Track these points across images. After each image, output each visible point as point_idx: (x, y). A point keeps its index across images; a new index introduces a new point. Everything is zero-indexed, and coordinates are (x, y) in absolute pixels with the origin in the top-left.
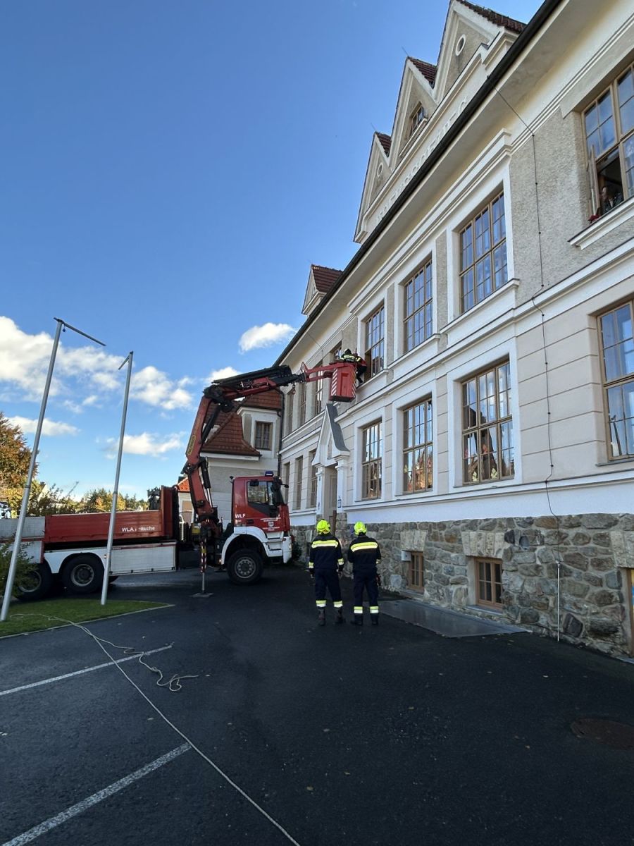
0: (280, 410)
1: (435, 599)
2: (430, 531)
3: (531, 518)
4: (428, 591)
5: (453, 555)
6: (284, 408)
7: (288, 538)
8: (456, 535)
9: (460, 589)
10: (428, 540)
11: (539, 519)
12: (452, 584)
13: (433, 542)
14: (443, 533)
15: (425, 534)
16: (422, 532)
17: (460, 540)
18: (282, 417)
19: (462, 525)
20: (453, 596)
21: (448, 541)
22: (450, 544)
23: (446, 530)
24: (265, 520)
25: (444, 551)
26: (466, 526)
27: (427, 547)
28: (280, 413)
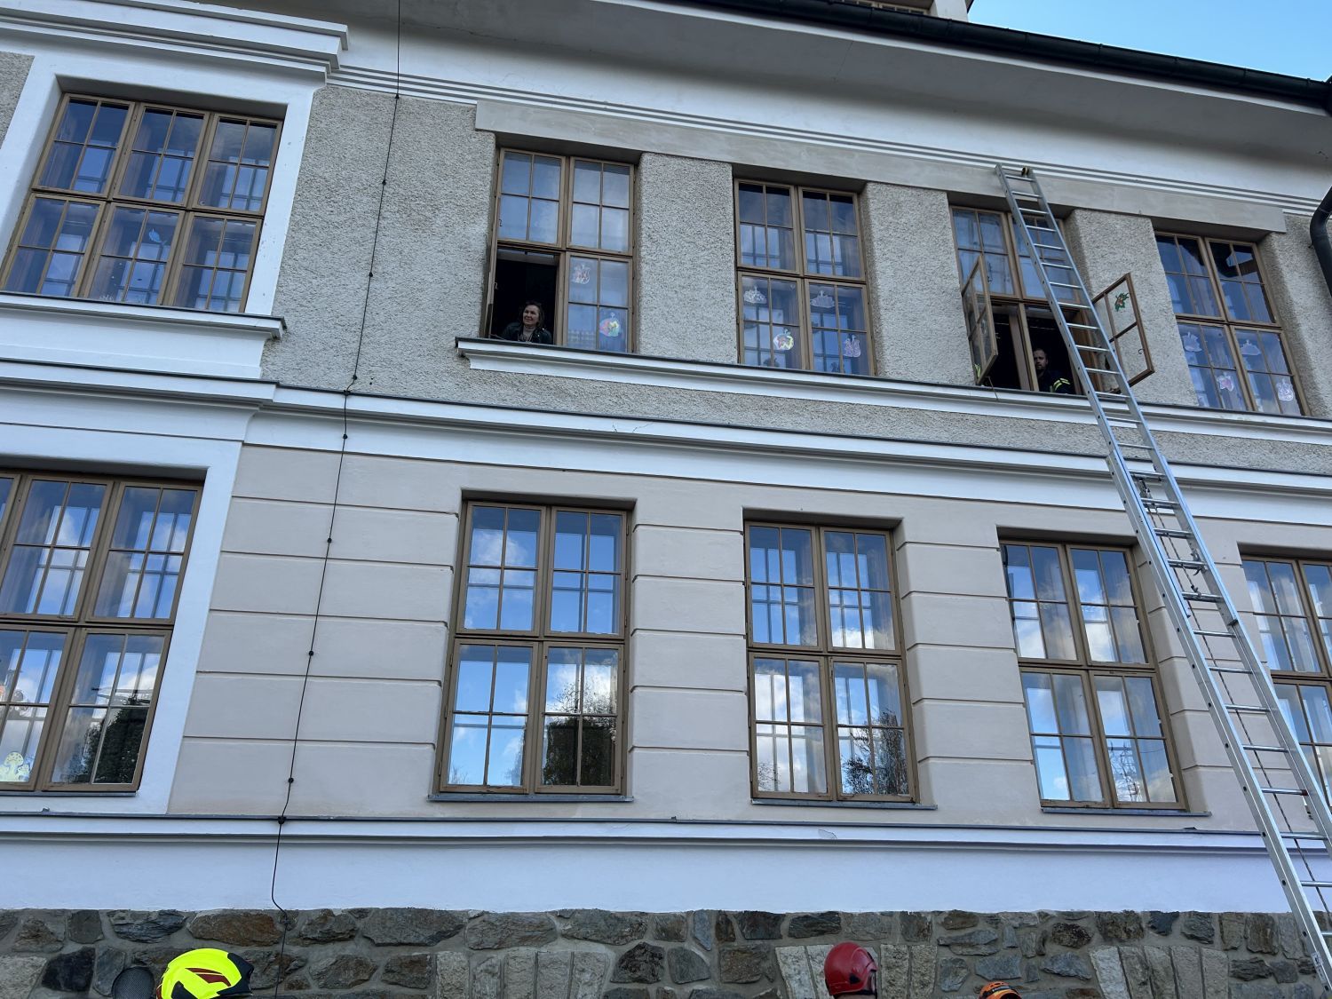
3: (173, 914)
11: (216, 917)
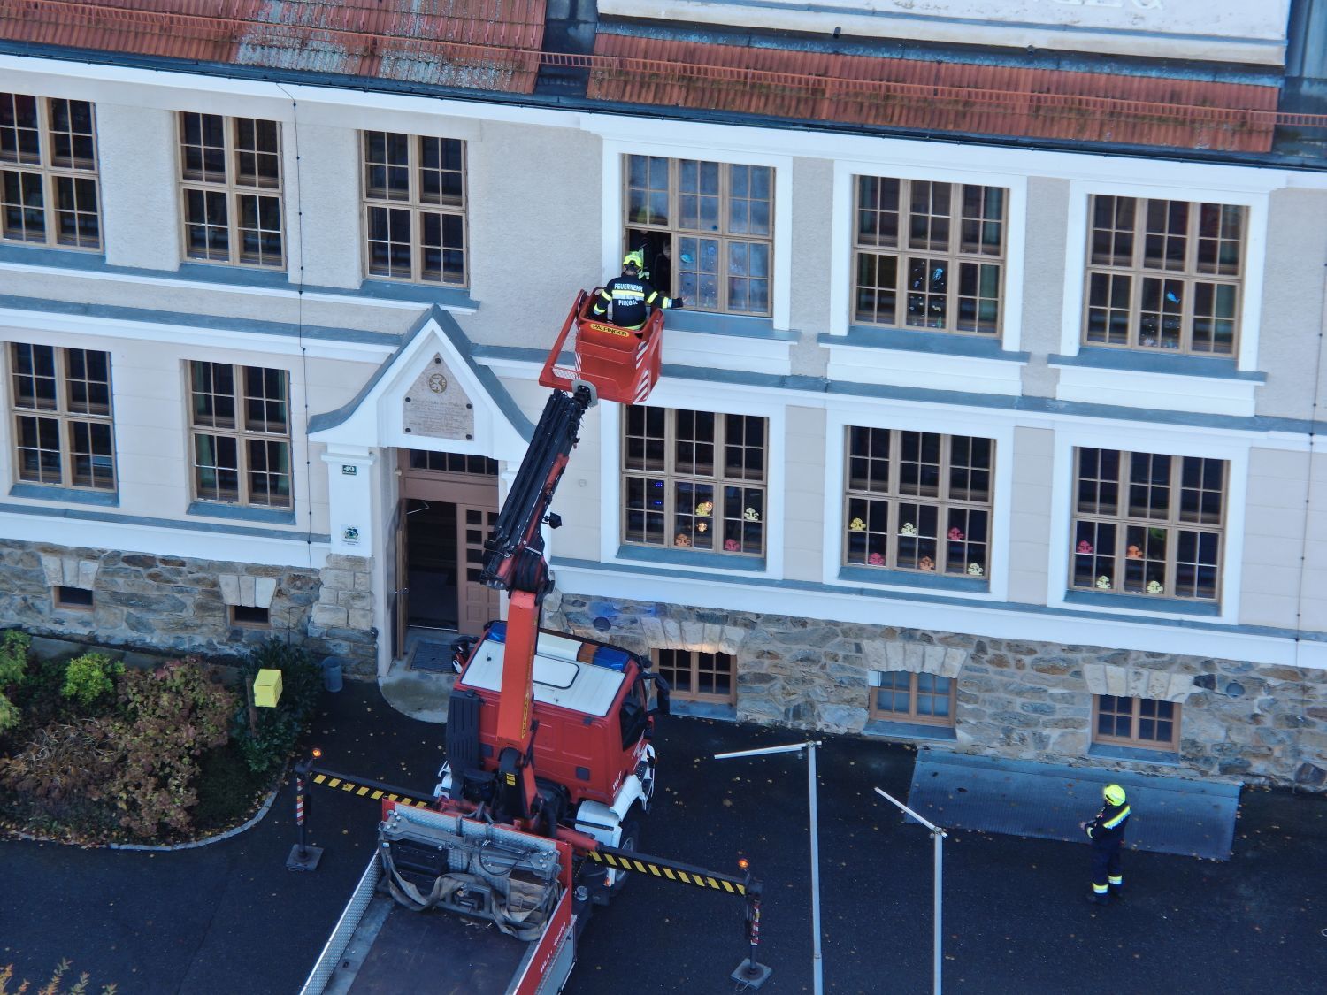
2: (981, 650)
5: (1056, 691)
8: (1068, 666)
11: (1269, 669)
12: (1046, 726)
15: (960, 653)
17: (1078, 674)
19: (1086, 654)
20: (1052, 742)
21: (1040, 670)
22: (1046, 675)
23: (1037, 656)
25: (1028, 684)
26: (1098, 658)
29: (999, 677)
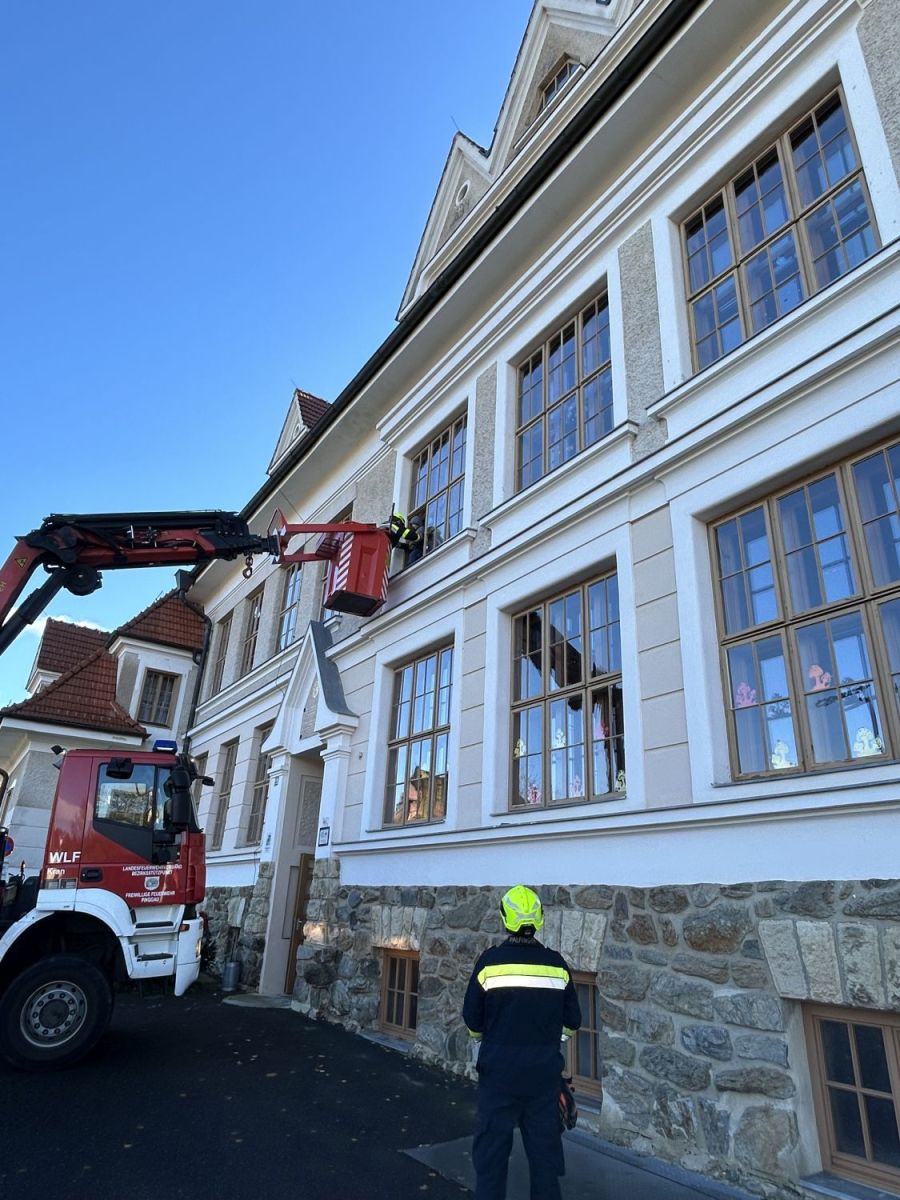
0: (199, 653)
1: (651, 1130)
2: (621, 910)
4: (617, 1098)
5: (724, 992)
6: (207, 649)
7: (195, 924)
8: (736, 930)
9: (766, 1111)
10: (611, 941)
12: (721, 1089)
13: (634, 946)
14: (677, 921)
15: (599, 921)
16: (590, 916)
17: (753, 947)
18: (202, 665)
19: (759, 897)
20: (732, 1131)
21: (697, 945)
22: (706, 956)
23: (689, 911)
24: (135, 870)
25: (685, 978)
26: (781, 903)
27: (608, 961)
28: (198, 658)
29: (647, 967)
